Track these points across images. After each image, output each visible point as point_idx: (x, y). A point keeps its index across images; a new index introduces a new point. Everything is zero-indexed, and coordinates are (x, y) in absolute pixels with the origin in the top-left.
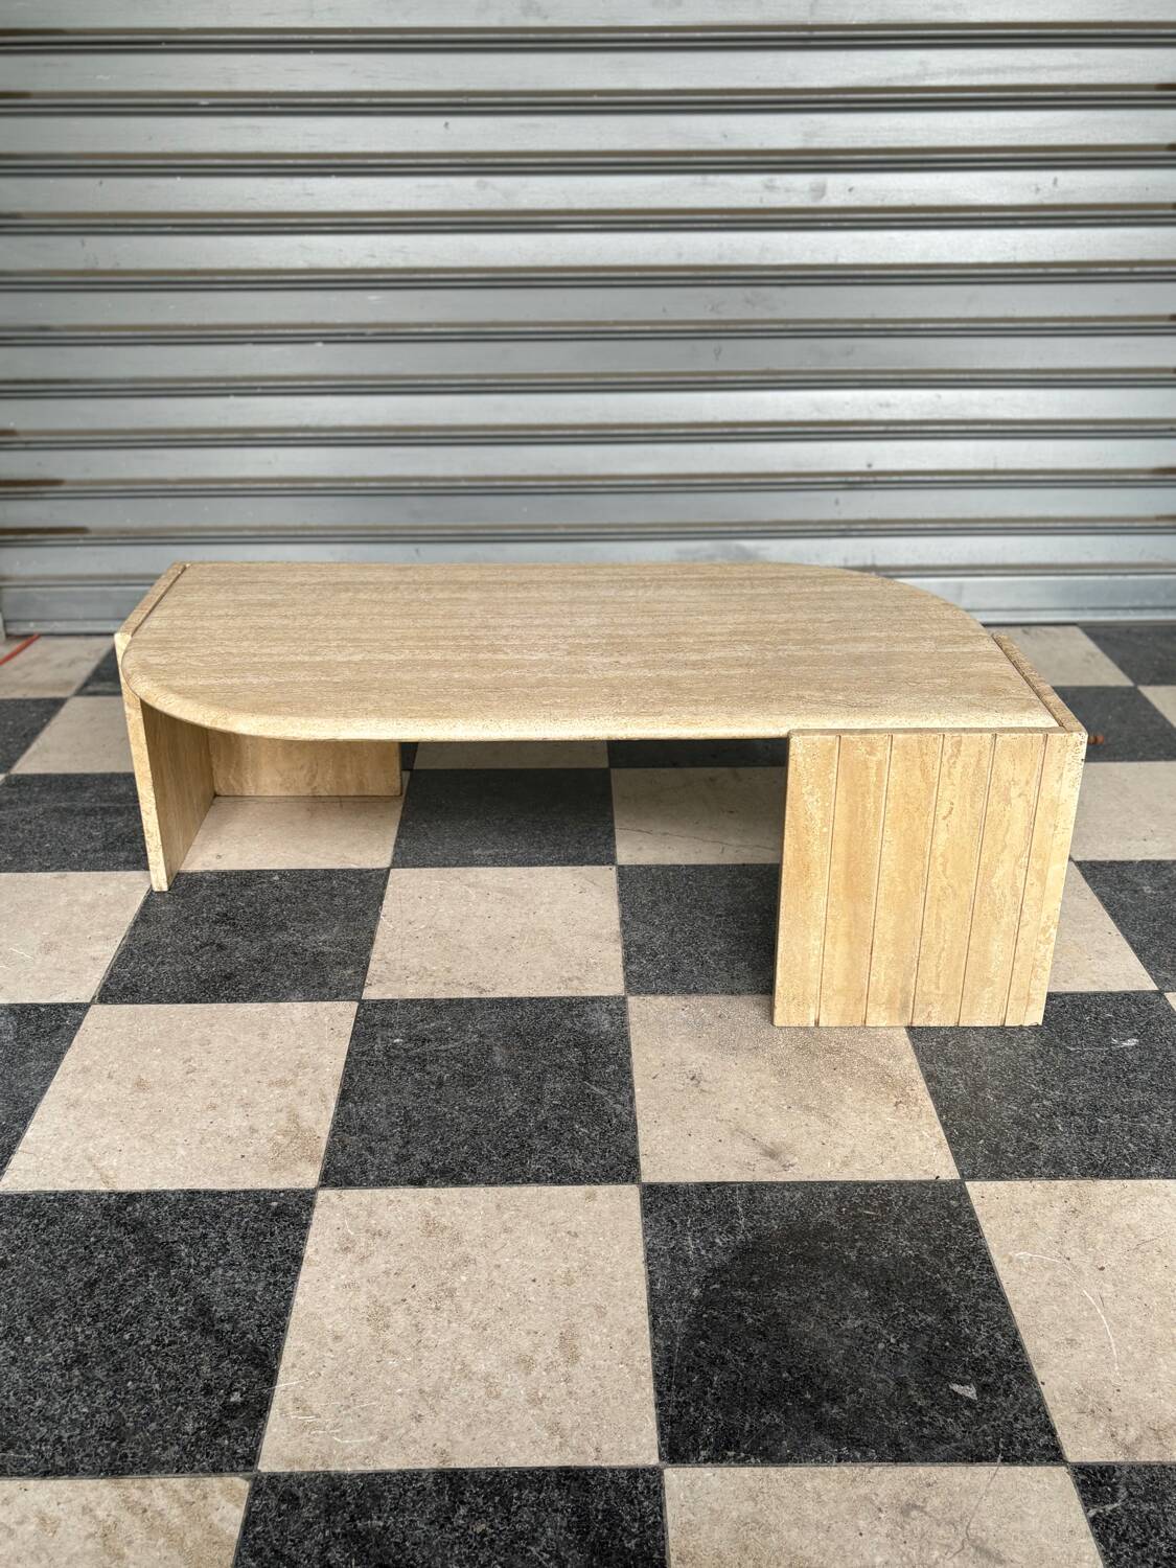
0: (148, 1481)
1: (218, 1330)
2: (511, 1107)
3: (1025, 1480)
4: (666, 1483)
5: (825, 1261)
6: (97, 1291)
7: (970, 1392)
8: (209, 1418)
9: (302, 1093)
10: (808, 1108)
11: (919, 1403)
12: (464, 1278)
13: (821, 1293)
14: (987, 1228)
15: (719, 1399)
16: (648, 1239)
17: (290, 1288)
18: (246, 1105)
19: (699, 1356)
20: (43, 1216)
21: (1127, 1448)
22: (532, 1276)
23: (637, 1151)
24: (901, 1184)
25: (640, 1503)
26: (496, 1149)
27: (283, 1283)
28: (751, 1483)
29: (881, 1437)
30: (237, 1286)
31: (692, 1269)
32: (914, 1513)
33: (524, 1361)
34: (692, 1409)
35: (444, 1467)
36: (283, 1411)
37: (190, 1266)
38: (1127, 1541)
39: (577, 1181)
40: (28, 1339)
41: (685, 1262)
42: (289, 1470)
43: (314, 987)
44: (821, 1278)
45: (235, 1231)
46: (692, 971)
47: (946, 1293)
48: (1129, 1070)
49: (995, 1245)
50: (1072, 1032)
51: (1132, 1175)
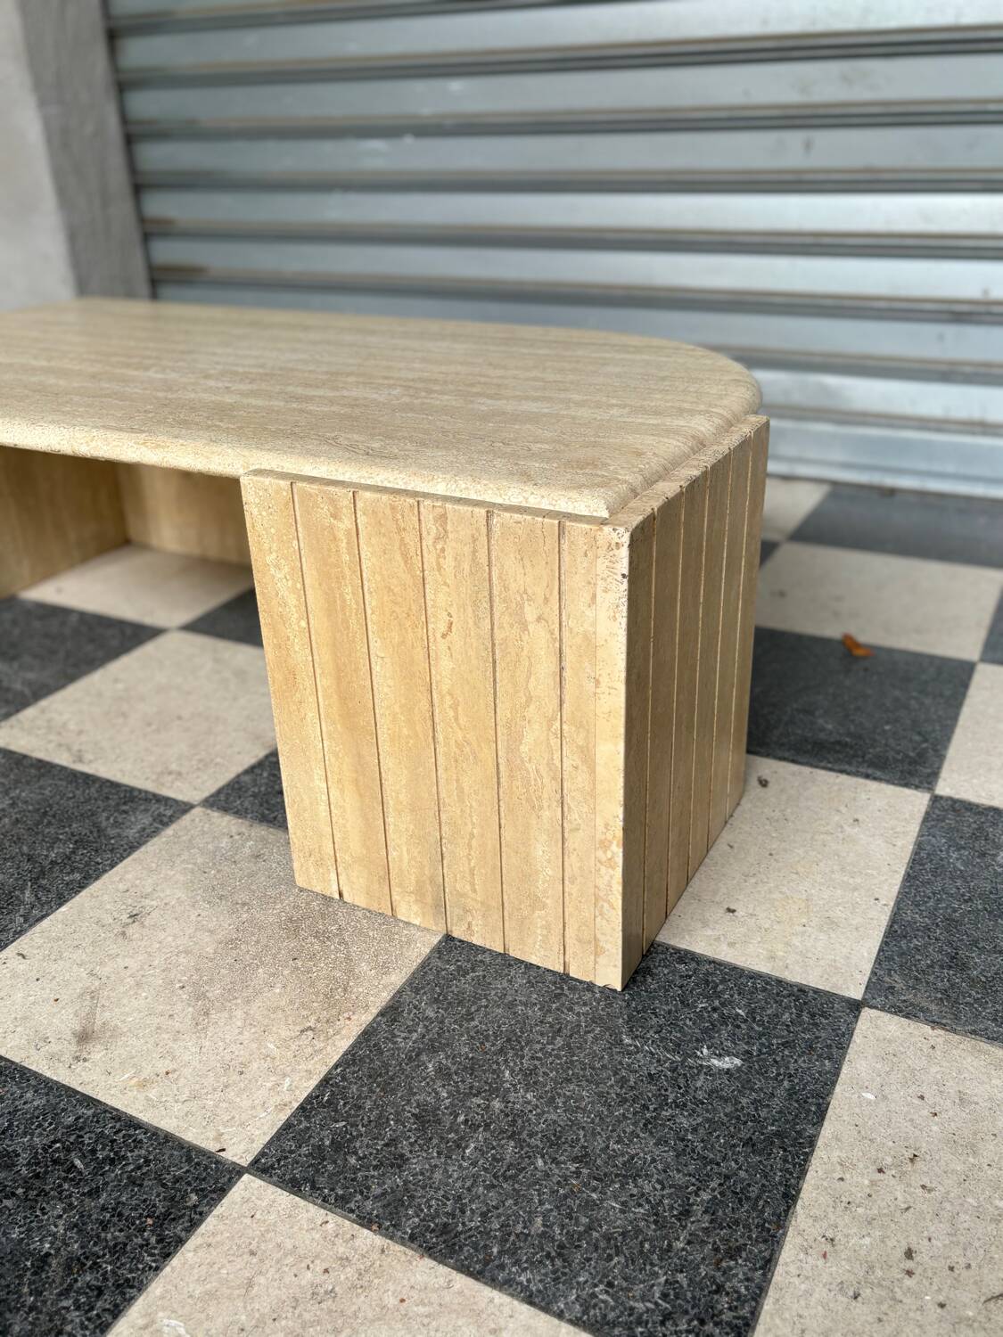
10: (200, 996)
14: (184, 1259)
24: (166, 1140)
48: (675, 1102)
49: (158, 1292)
50: (656, 1017)
51: (483, 1272)
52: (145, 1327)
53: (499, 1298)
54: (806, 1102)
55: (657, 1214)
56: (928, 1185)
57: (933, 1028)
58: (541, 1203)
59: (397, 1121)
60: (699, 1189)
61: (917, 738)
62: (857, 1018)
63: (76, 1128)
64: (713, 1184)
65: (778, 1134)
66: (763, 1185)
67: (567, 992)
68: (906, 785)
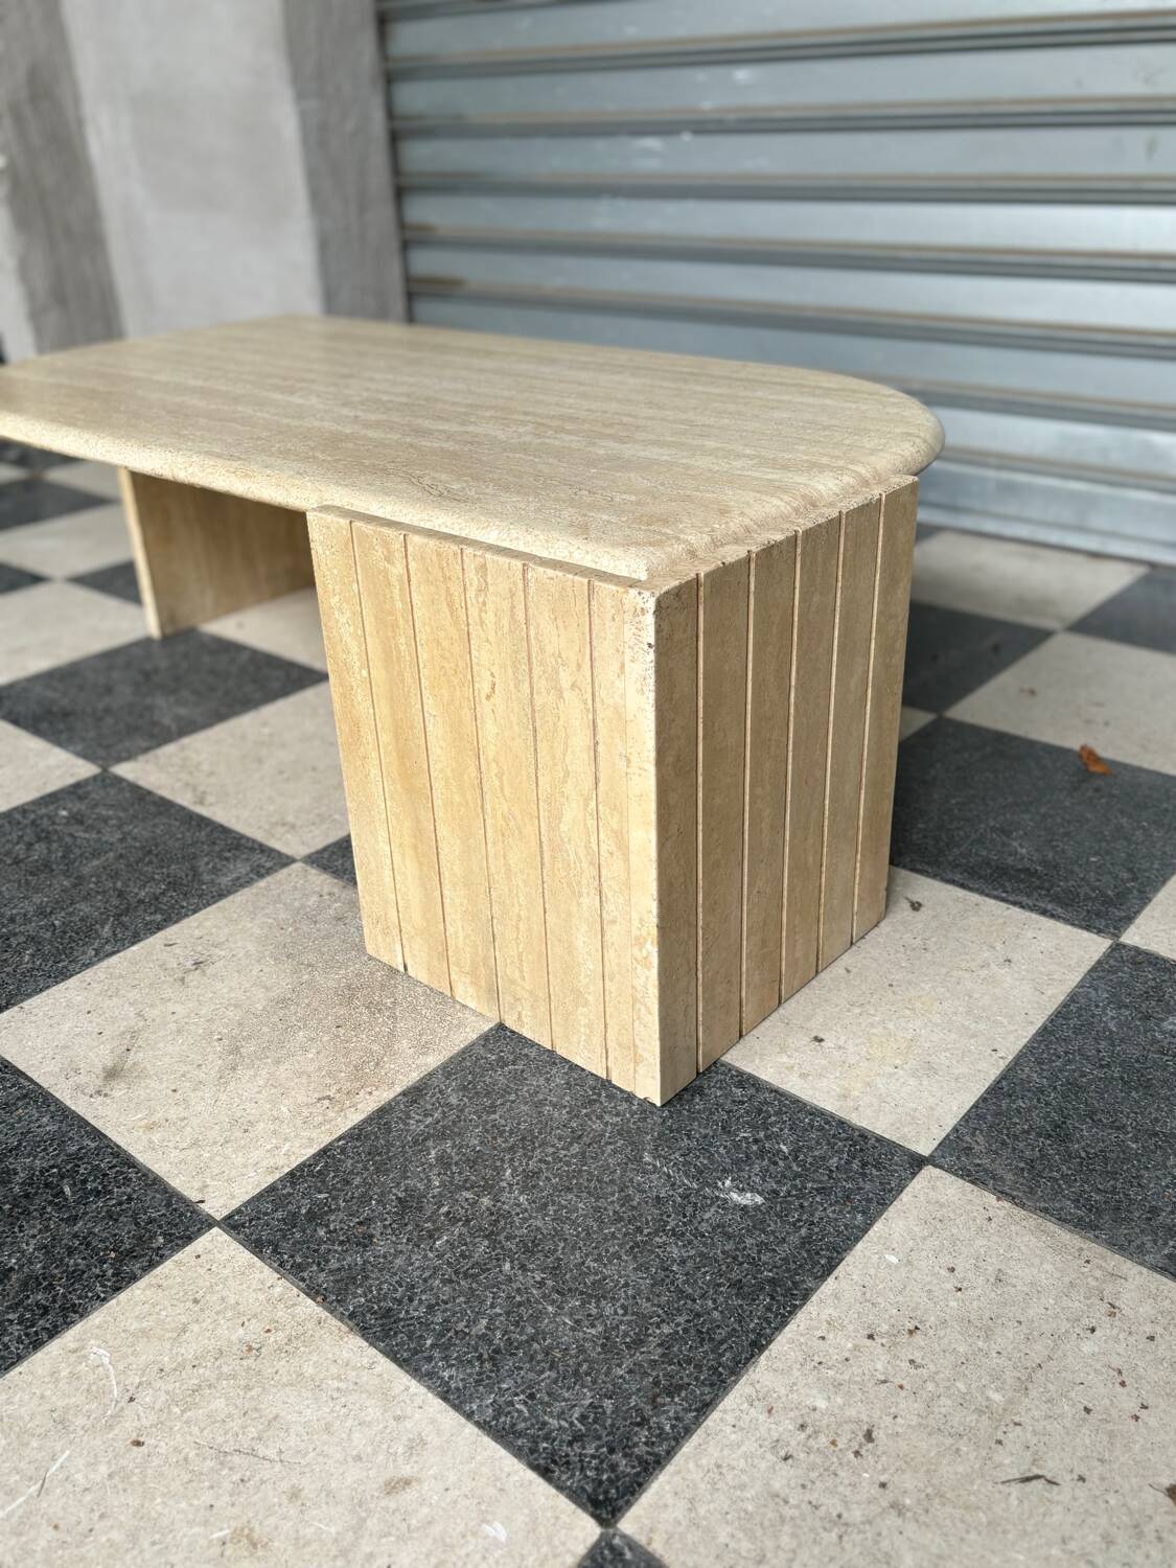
2: (21, 908)
10: (234, 1050)
24: (153, 1183)
43: (100, 745)
48: (673, 1230)
49: (97, 1322)
50: (689, 1138)
51: (408, 1360)
52: (75, 1351)
53: (415, 1387)
54: (817, 1253)
55: (607, 1338)
56: (919, 1361)
57: (999, 1199)
58: (493, 1306)
59: (378, 1202)
60: (663, 1321)
61: (1126, 875)
62: (914, 1175)
63: (76, 1158)
64: (680, 1320)
65: (772, 1281)
66: (734, 1329)
67: (603, 1099)
68: (1088, 928)
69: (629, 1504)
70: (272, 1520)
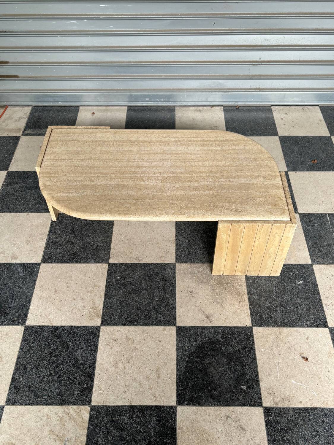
0: (69, 407)
1: (80, 367)
2: (146, 301)
3: (253, 411)
4: (177, 410)
5: (217, 351)
6: (52, 356)
7: (245, 388)
8: (80, 391)
9: (95, 295)
10: (218, 303)
11: (234, 391)
12: (135, 354)
13: (215, 360)
14: (256, 341)
15: (190, 389)
16: (177, 343)
17: (95, 356)
18: (82, 299)
19: (187, 377)
20: (38, 333)
21: (276, 403)
22: (150, 353)
23: (176, 316)
24: (237, 328)
25: (172, 415)
26: (142, 314)
27: (94, 354)
28: (195, 411)
29: (224, 399)
30: (84, 355)
31: (187, 352)
32: (229, 419)
33: (148, 378)
34: (184, 391)
35: (131, 405)
36: (96, 390)
37: (72, 349)
38: (272, 427)
39: (161, 325)
40: (39, 368)
41: (185, 350)
42: (98, 405)
43: (97, 258)
44: (216, 356)
45: (82, 339)
46: (193, 255)
47: (244, 361)
48: (298, 292)
49: (257, 347)
50: (287, 278)
51: (292, 326)
52: (260, 352)
53: (297, 328)
54: (314, 284)
55: (307, 309)
57: (323, 265)
58: (293, 314)
59: (265, 311)
62: (313, 267)
63: (223, 332)
64: (311, 302)
65: (314, 291)
66: (316, 299)
67: (271, 279)
69: (327, 324)
70: (301, 350)
